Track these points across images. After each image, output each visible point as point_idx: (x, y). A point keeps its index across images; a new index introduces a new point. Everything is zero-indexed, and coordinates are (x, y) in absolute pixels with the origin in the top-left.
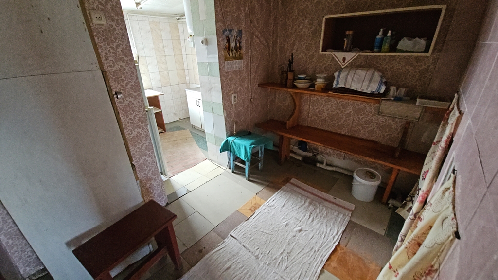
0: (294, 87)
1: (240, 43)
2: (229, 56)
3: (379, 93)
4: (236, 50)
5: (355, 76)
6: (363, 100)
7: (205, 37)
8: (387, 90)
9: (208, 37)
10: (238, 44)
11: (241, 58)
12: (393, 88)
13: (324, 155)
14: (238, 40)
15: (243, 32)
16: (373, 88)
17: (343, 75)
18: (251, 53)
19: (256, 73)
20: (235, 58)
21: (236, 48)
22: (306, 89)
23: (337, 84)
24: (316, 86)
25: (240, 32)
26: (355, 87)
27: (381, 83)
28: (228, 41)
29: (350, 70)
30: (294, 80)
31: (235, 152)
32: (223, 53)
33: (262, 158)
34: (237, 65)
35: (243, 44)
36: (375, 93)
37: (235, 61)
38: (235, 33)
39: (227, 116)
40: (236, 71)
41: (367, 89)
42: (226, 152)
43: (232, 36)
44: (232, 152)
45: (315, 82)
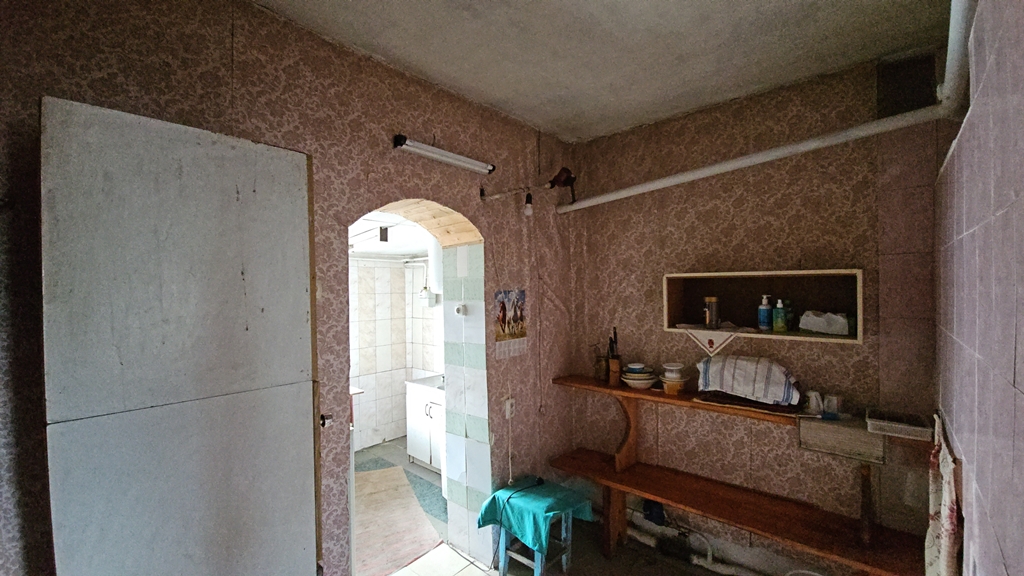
0: (624, 386)
1: (522, 310)
2: (504, 331)
3: (790, 404)
4: (515, 321)
5: (737, 371)
6: (762, 416)
7: (462, 303)
8: (804, 400)
9: (469, 303)
10: (519, 313)
11: (523, 334)
12: (813, 396)
13: (705, 534)
14: (519, 306)
15: (527, 293)
16: (775, 394)
17: (714, 369)
18: (540, 326)
19: (549, 359)
20: (513, 335)
21: (515, 319)
22: (647, 391)
23: (706, 384)
24: (665, 386)
25: (522, 293)
26: (741, 390)
27: (789, 385)
28: (504, 308)
29: (724, 361)
30: (622, 372)
31: (511, 527)
32: (493, 328)
33: (569, 542)
34: (515, 347)
35: (527, 312)
36: (783, 404)
37: (513, 340)
38: (514, 296)
39: (495, 444)
40: (514, 358)
41: (765, 396)
42: (489, 528)
43: (509, 300)
44: (505, 526)
45: (664, 380)
